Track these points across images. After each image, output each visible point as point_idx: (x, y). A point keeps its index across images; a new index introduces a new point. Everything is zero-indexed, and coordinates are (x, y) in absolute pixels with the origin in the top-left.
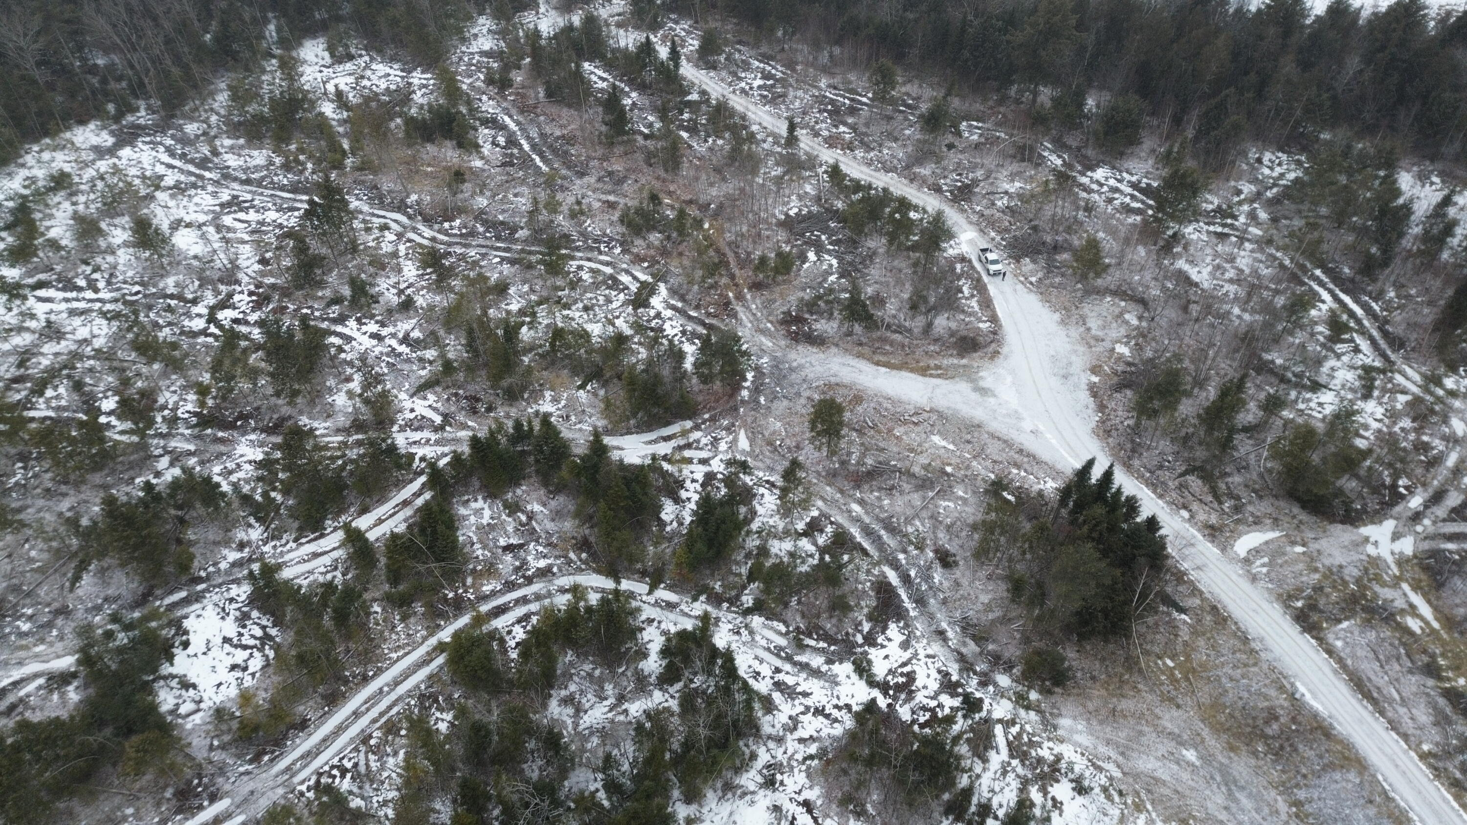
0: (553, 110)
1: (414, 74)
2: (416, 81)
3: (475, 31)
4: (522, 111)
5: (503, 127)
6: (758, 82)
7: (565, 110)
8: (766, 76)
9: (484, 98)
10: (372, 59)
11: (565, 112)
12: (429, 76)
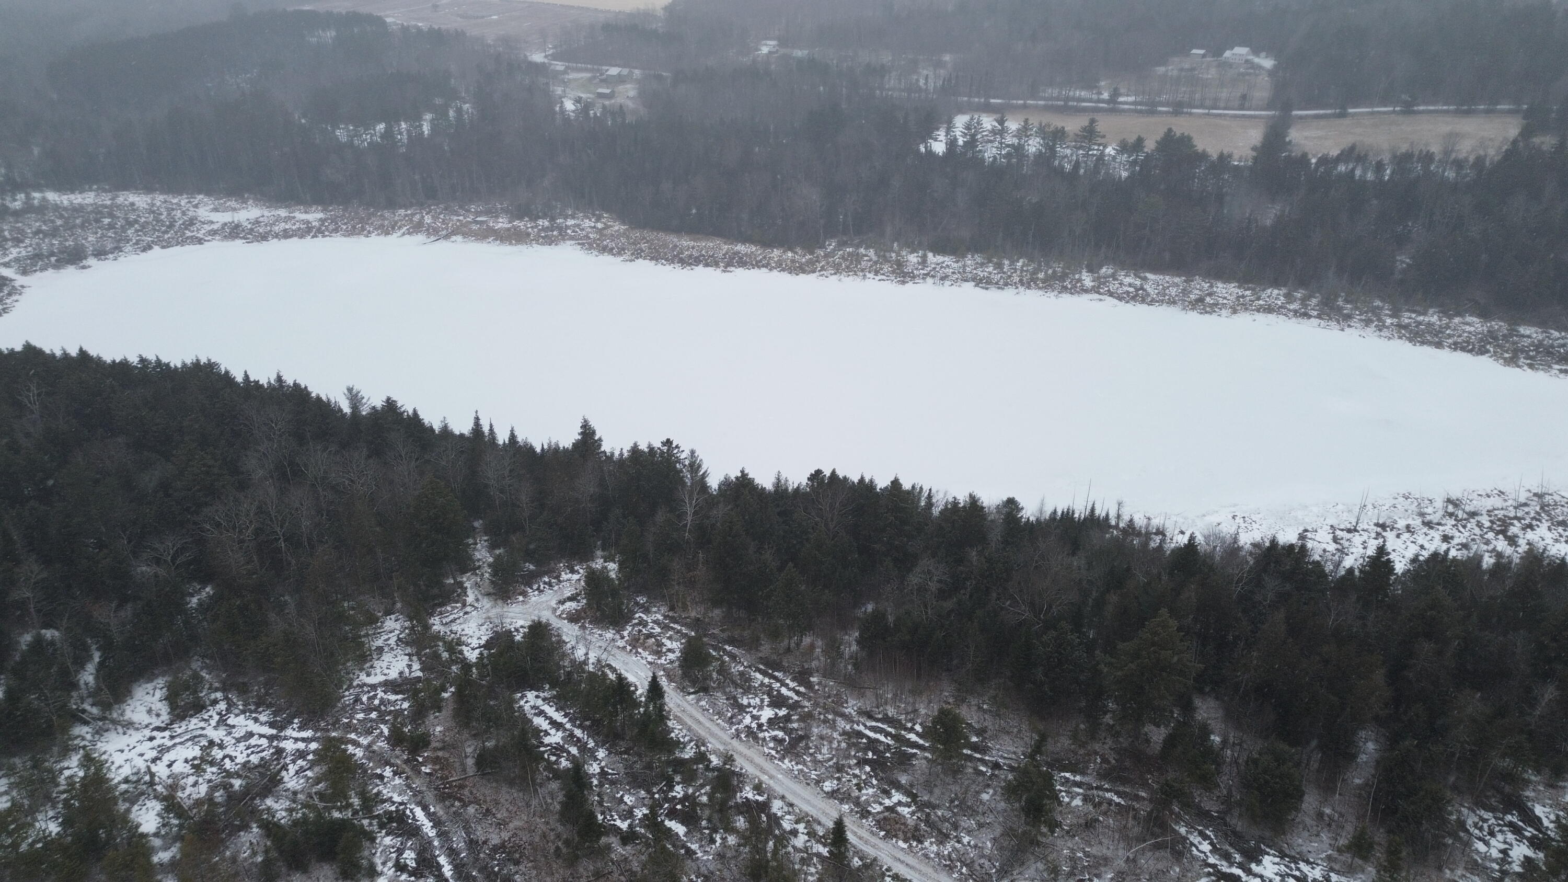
0: (486, 791)
1: (289, 732)
2: (289, 746)
3: (379, 643)
4: (442, 798)
5: (414, 831)
6: (767, 714)
7: (504, 789)
8: (778, 701)
9: (388, 772)
10: (231, 706)
11: (506, 795)
12: (308, 734)
